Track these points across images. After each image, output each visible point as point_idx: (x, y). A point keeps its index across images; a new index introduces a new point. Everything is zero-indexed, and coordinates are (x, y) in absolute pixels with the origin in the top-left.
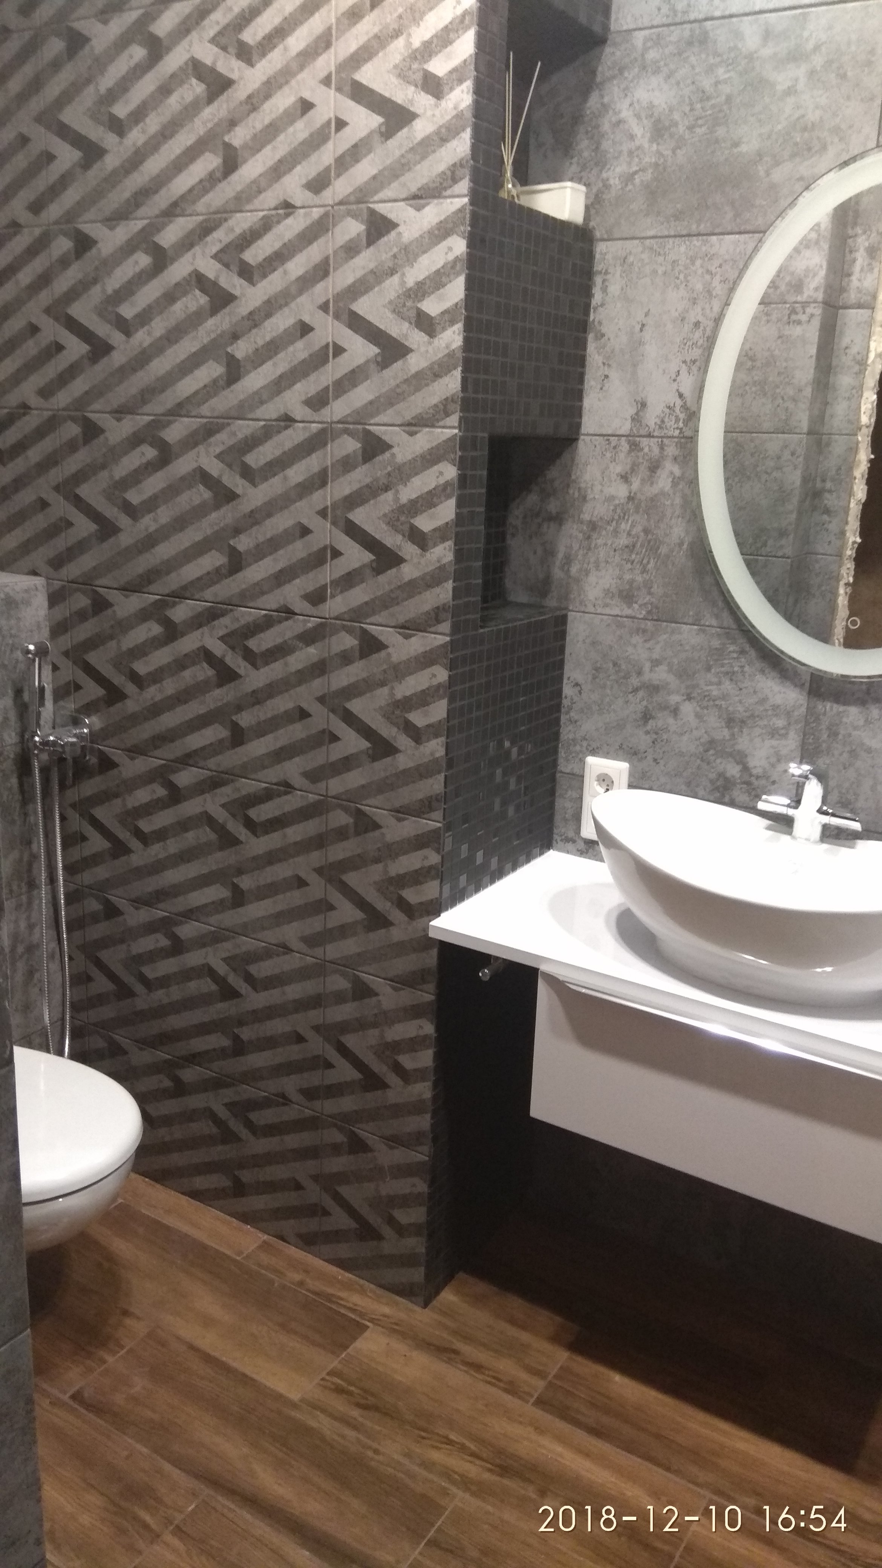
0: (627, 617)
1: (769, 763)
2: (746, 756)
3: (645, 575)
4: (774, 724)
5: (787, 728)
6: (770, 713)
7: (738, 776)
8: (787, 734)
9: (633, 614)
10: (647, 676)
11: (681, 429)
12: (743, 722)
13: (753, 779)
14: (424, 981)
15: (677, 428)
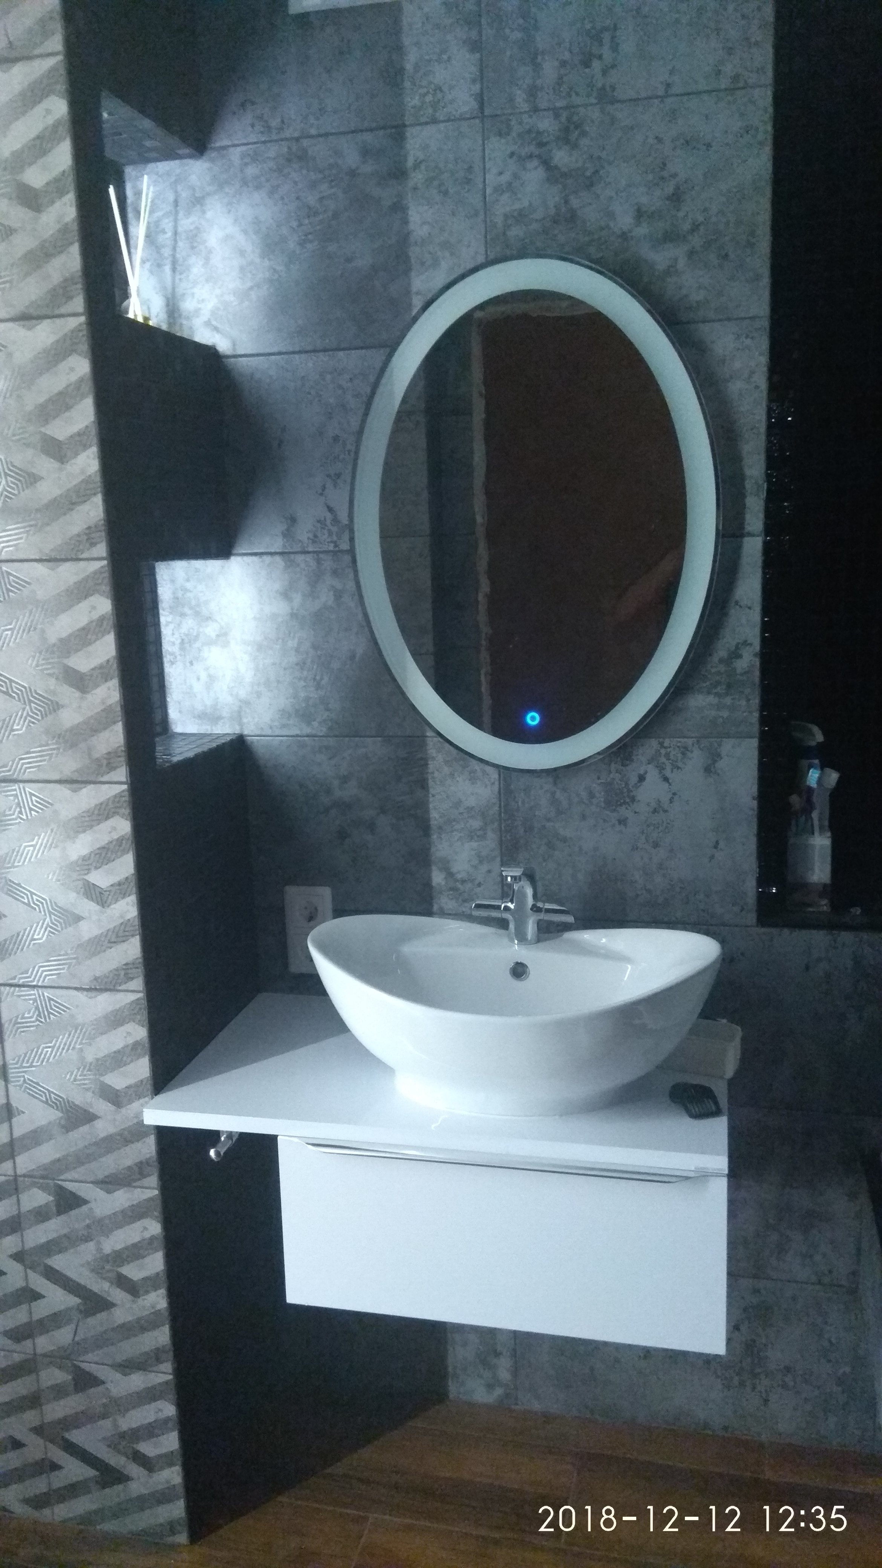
0: (308, 736)
1: (472, 866)
2: (448, 862)
3: (319, 691)
4: (471, 826)
5: (483, 829)
6: (466, 815)
7: (443, 883)
8: (485, 834)
9: (314, 732)
10: (338, 793)
11: (335, 542)
12: (440, 828)
13: (459, 885)
14: (143, 1175)
15: (332, 542)
